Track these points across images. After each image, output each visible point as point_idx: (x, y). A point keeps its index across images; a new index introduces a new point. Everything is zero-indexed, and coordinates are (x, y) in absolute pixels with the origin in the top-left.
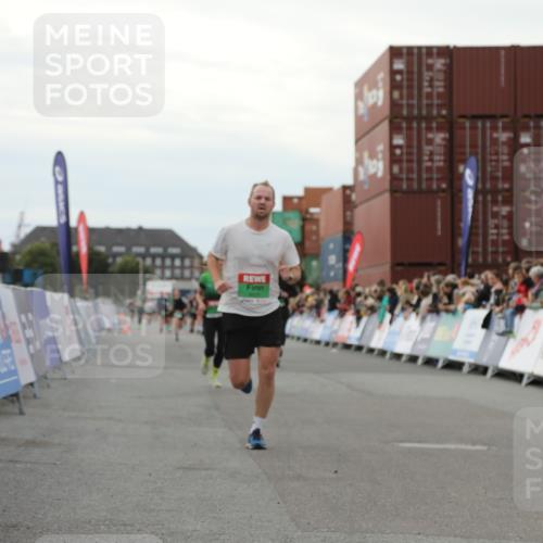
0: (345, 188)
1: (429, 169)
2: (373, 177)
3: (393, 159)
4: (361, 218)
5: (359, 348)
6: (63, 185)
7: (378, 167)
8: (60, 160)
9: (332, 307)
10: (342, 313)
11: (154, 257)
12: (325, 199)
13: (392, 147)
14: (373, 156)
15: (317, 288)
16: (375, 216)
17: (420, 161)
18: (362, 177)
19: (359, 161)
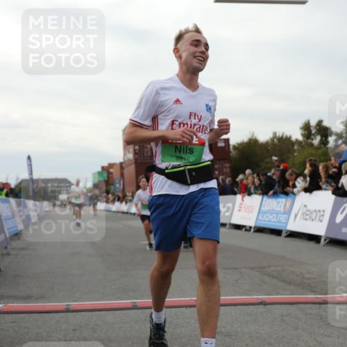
0: (121, 164)
1: (147, 156)
2: (129, 159)
3: (135, 153)
4: (126, 171)
5: (127, 213)
6: (30, 166)
7: (131, 156)
8: (29, 158)
9: (118, 200)
10: (122, 202)
11: (61, 187)
12: (115, 167)
13: (135, 150)
14: (129, 152)
15: (113, 194)
16: (130, 171)
17: (143, 154)
18: (126, 159)
19: (125, 154)
